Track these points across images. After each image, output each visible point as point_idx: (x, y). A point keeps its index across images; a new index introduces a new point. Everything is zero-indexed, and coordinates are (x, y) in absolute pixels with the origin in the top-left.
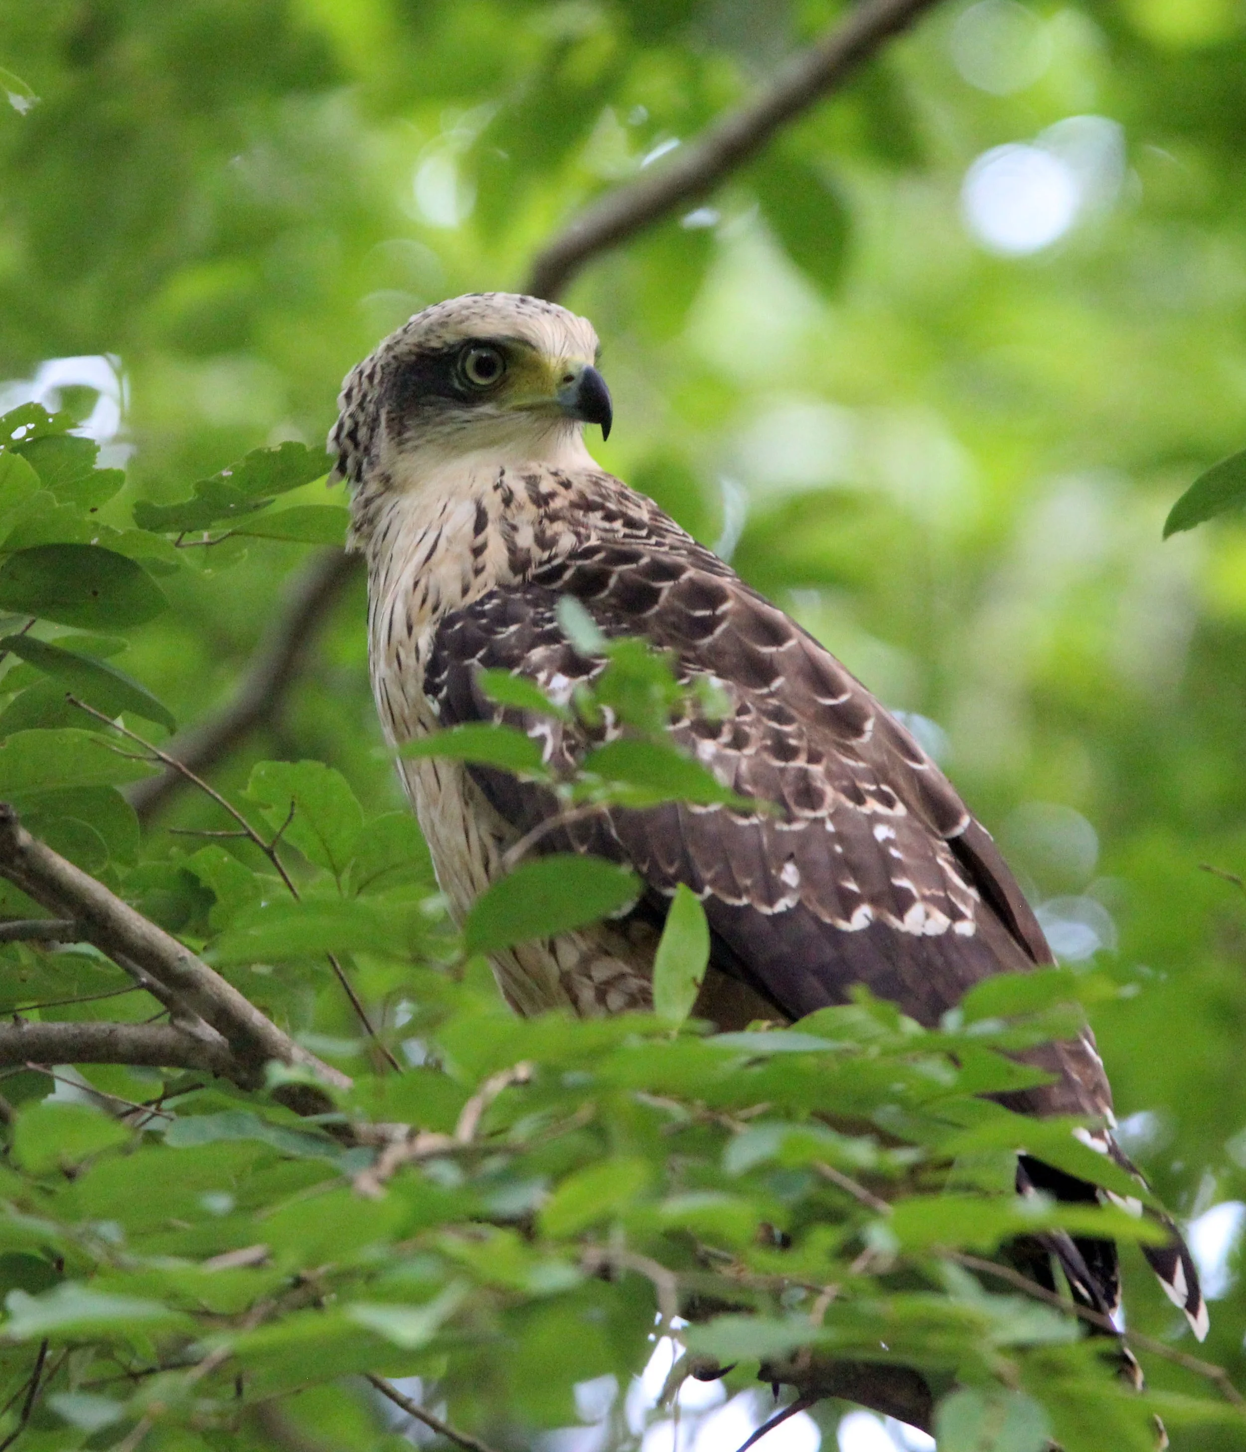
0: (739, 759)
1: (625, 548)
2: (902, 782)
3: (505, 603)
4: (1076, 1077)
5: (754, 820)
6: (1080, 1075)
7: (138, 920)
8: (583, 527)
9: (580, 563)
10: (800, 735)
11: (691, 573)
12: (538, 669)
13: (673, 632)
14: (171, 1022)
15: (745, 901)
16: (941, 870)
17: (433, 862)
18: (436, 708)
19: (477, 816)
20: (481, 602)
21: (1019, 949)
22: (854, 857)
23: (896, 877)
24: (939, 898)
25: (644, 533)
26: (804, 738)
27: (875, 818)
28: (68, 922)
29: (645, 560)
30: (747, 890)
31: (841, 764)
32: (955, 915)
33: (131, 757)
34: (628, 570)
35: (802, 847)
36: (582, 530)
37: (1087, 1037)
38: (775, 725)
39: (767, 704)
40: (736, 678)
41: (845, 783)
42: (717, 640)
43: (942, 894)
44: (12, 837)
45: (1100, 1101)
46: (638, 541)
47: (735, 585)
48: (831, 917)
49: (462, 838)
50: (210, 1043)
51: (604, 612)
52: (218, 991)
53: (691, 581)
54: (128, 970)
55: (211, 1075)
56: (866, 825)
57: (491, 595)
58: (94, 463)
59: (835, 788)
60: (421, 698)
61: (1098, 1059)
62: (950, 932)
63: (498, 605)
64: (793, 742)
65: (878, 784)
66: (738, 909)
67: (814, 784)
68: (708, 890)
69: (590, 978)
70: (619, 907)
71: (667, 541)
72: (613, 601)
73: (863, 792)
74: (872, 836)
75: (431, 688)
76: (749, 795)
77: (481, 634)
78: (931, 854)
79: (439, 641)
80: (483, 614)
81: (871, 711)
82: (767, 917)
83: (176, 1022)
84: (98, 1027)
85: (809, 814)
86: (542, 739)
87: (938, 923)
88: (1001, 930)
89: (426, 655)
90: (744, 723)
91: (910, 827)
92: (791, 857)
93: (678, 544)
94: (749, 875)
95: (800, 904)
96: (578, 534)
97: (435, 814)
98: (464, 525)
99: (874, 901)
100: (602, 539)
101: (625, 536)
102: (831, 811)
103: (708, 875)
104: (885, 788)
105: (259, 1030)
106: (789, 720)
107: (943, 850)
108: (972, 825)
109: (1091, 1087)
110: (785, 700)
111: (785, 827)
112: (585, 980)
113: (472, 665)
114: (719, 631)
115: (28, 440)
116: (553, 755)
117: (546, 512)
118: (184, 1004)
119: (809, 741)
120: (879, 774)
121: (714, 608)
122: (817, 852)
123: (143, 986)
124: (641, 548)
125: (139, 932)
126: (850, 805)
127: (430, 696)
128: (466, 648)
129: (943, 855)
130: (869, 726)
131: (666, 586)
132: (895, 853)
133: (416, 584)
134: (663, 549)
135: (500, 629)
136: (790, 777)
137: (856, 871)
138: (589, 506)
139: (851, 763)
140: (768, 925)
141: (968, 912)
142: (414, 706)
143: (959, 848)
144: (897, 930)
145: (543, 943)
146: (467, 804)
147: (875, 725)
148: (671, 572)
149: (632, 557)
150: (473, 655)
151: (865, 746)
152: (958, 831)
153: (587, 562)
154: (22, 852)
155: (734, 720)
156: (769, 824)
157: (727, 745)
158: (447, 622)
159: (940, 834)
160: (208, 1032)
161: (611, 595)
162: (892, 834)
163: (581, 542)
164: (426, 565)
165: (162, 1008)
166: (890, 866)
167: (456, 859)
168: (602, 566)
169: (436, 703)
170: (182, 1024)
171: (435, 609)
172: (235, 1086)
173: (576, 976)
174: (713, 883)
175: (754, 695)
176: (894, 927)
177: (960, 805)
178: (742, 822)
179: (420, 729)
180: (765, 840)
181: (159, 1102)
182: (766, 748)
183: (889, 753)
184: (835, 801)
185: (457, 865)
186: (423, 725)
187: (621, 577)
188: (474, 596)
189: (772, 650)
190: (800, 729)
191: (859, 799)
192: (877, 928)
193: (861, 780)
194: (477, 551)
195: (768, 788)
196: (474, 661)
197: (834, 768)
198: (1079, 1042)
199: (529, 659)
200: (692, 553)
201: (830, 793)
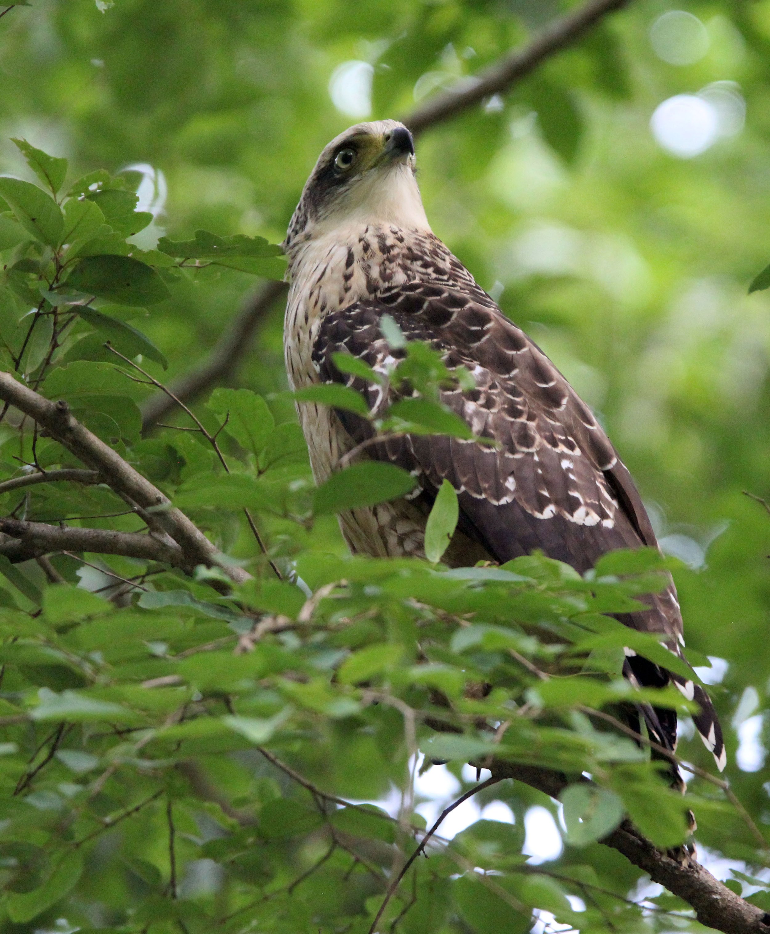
0: (488, 414)
1: (435, 286)
2: (580, 436)
3: (364, 312)
4: (663, 614)
5: (493, 450)
6: (666, 613)
7: (135, 474)
8: (411, 271)
9: (408, 293)
10: (524, 404)
11: (471, 304)
12: (378, 352)
13: (458, 338)
14: (150, 533)
15: (483, 496)
16: (597, 488)
17: (310, 456)
18: (318, 368)
19: (337, 432)
20: (349, 309)
21: (638, 537)
22: (548, 477)
23: (570, 490)
24: (595, 504)
25: (445, 277)
26: (527, 405)
27: (562, 456)
28: (95, 472)
29: (445, 295)
30: (485, 490)
31: (546, 422)
32: (603, 516)
33: (138, 381)
34: (435, 300)
35: (519, 469)
36: (409, 273)
37: (672, 592)
38: (510, 396)
39: (507, 384)
40: (491, 367)
41: (547, 434)
42: (481, 345)
43: (597, 503)
44: (66, 421)
45: (676, 629)
46: (443, 283)
47: (496, 313)
48: (532, 511)
49: (327, 444)
50: (171, 548)
51: (419, 322)
52: (177, 518)
53: (471, 308)
54: (128, 502)
55: (170, 565)
56: (557, 459)
57: (354, 307)
58: (135, 207)
59: (541, 436)
60: (310, 361)
61: (677, 605)
62: (599, 525)
63: (358, 313)
64: (520, 407)
65: (566, 436)
66: (479, 500)
67: (530, 432)
68: (463, 488)
69: (396, 531)
70: (411, 493)
71: (459, 284)
72: (425, 317)
73: (557, 439)
74: (560, 465)
75: (316, 357)
76: (492, 436)
77: (347, 328)
78: (593, 479)
79: (323, 331)
80: (350, 317)
81: (567, 392)
82: (495, 506)
83: (153, 534)
84: (107, 533)
85: (525, 450)
86: (376, 393)
87: (593, 519)
88: (628, 526)
89: (315, 337)
90: (493, 394)
91: (582, 462)
92: (512, 473)
93: (465, 286)
94: (487, 482)
95: (514, 501)
96: (408, 276)
97: (313, 429)
98: (340, 262)
99: (557, 503)
100: (422, 280)
101: (436, 279)
102: (538, 449)
103: (464, 480)
104: (570, 438)
105: (200, 543)
106: (519, 395)
107: (600, 477)
108: (618, 464)
109: (671, 621)
110: (518, 383)
111: (511, 456)
112: (393, 532)
113: (341, 346)
114: (484, 339)
115: (98, 191)
116: (382, 402)
117: (387, 256)
118: (158, 525)
119: (529, 408)
120: (568, 430)
121: (482, 325)
122: (527, 472)
123: (134, 511)
124: (444, 287)
125: (135, 481)
126: (549, 446)
127: (315, 362)
128: (337, 336)
129: (600, 480)
130: (564, 401)
131: (456, 311)
132: (572, 477)
133: (311, 294)
134: (456, 288)
135: (358, 327)
136: (516, 427)
137: (548, 485)
138: (414, 258)
139: (552, 422)
140: (495, 510)
141: (611, 514)
142: (306, 365)
143: (609, 476)
144: (569, 521)
145: (370, 509)
146: (332, 425)
147: (568, 402)
148: (460, 303)
149: (438, 292)
150: (342, 341)
151: (561, 413)
152: (609, 467)
153: (412, 293)
154: (71, 430)
155: (488, 391)
156: (502, 454)
157: (482, 406)
158: (329, 320)
159: (600, 468)
160: (170, 541)
161: (425, 313)
162: (571, 466)
163: (410, 280)
164: (319, 283)
165: (144, 525)
166: (568, 484)
167: (323, 455)
168: (420, 296)
169: (318, 366)
170: (156, 535)
171: (322, 309)
172: (184, 574)
173: (387, 529)
174: (466, 484)
175: (500, 378)
176: (567, 519)
177: (613, 452)
178: (487, 451)
179: (308, 380)
180: (498, 462)
181: (144, 577)
182: (504, 409)
183: (575, 419)
184: (540, 443)
185: (324, 459)
186: (310, 377)
187: (430, 303)
188: (345, 305)
189: (514, 352)
190: (525, 400)
191: (554, 443)
192: (557, 519)
193: (556, 433)
194: (347, 277)
195: (503, 433)
196: (342, 344)
197: (542, 424)
198: (667, 594)
199: (373, 346)
200: (472, 292)
201: (538, 439)
